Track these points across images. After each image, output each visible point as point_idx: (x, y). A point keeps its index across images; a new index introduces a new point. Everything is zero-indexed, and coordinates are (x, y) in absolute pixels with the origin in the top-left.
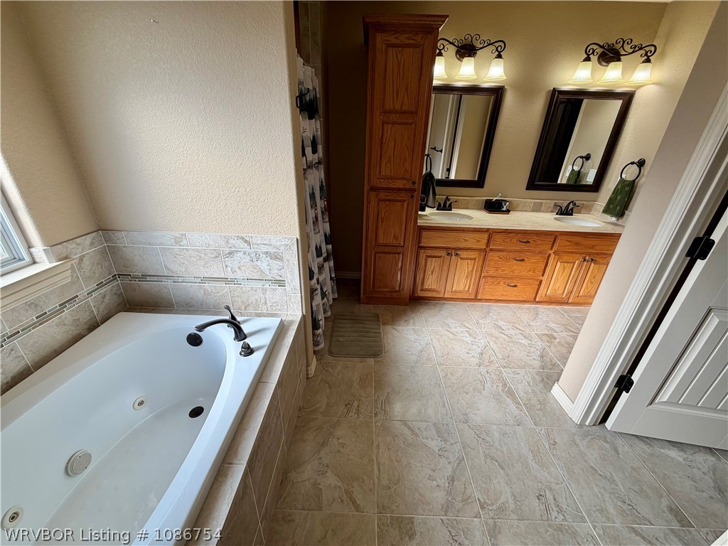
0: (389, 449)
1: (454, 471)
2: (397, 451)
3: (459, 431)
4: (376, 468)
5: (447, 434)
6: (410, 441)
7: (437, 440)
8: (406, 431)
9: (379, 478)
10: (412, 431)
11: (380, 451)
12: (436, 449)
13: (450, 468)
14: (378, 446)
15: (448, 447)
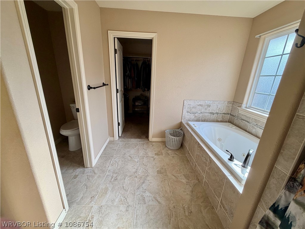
0: (166, 191)
1: (142, 185)
2: (163, 190)
3: (134, 200)
4: (170, 184)
5: (140, 199)
6: (157, 195)
7: (145, 196)
8: (159, 199)
9: (168, 182)
10: (156, 199)
11: (169, 190)
12: (147, 192)
13: (143, 186)
14: (170, 192)
15: (141, 193)
